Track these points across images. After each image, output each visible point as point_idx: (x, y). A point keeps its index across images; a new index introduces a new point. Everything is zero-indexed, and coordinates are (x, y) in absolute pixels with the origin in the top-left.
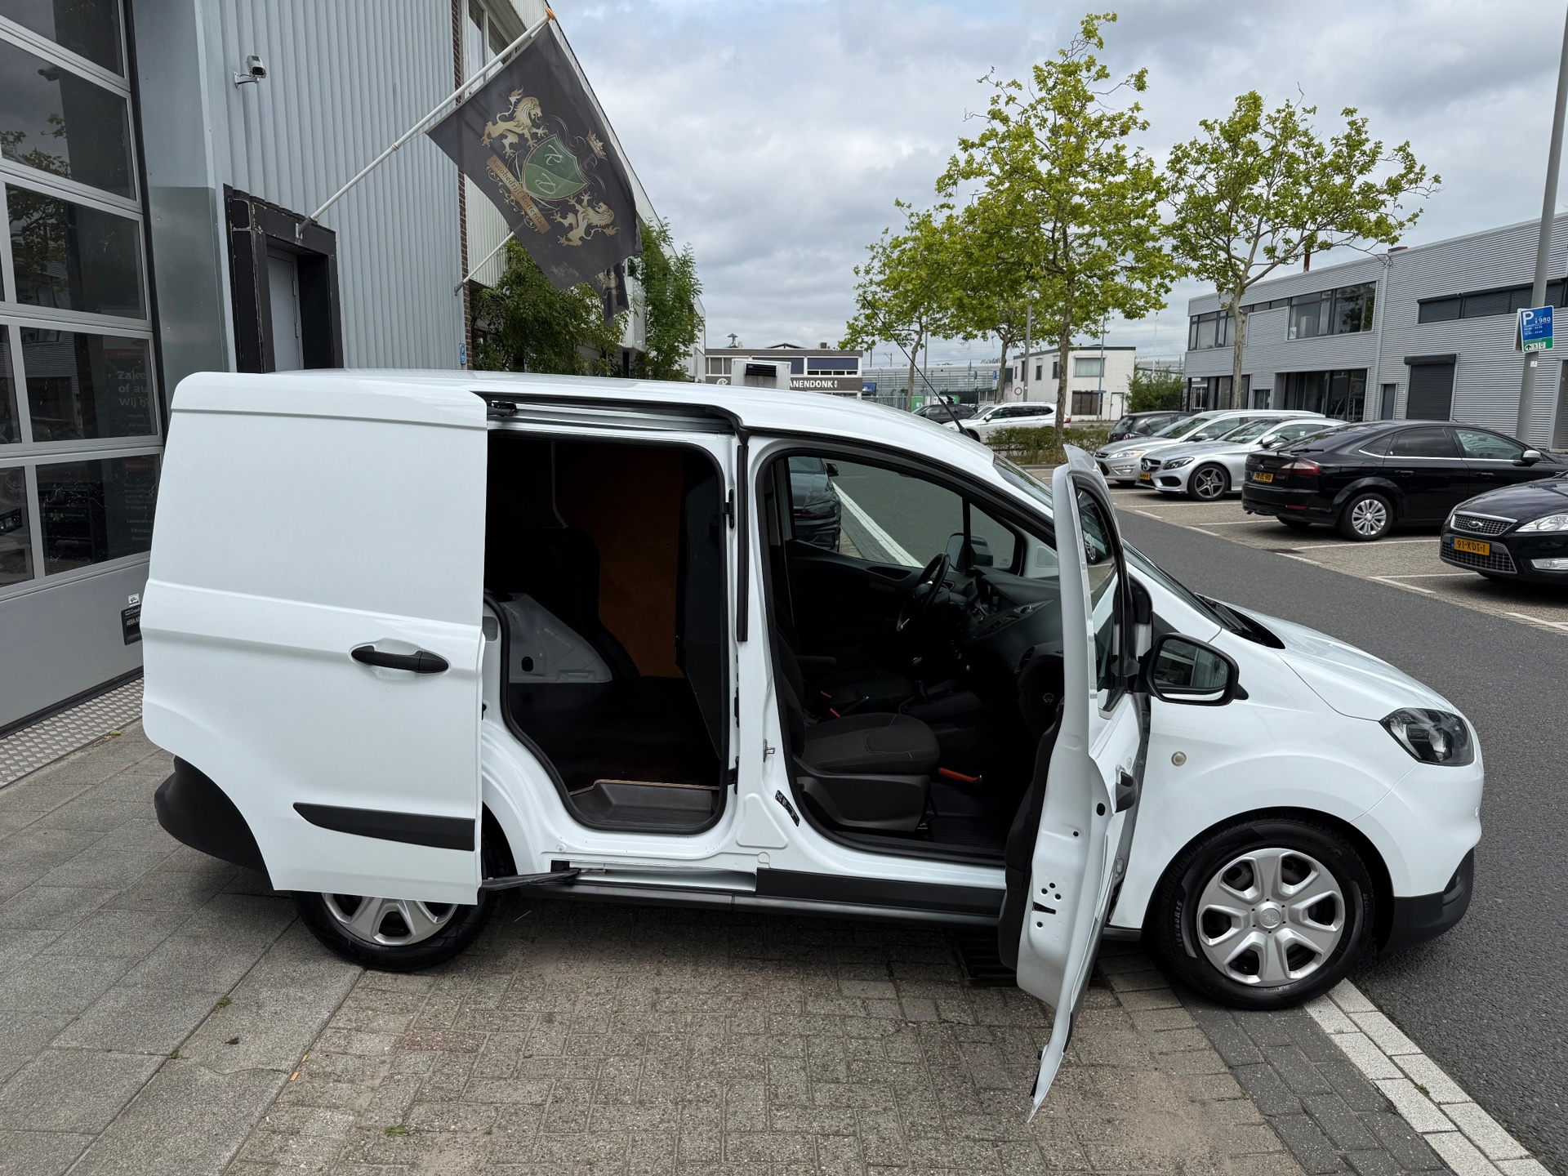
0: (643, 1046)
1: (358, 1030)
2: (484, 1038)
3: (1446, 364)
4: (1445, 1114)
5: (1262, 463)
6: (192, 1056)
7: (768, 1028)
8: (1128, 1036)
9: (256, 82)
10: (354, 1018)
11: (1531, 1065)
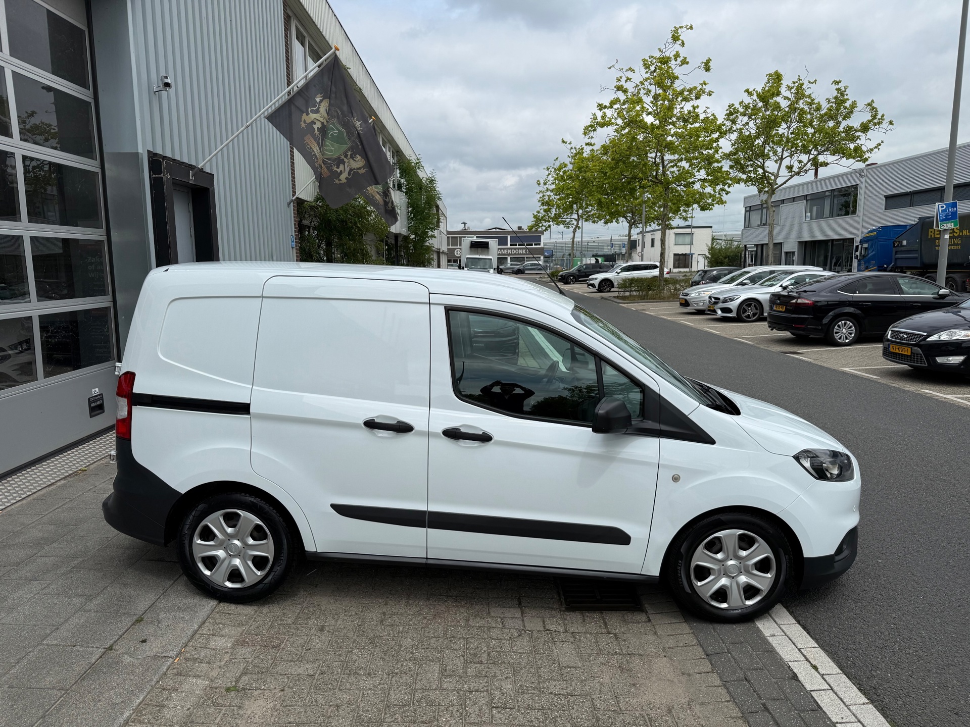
0: (374, 644)
1: (214, 635)
2: (285, 639)
4: (825, 680)
5: (779, 299)
6: (120, 648)
7: (445, 634)
8: (651, 638)
9: (166, 91)
10: (211, 629)
11: (879, 653)
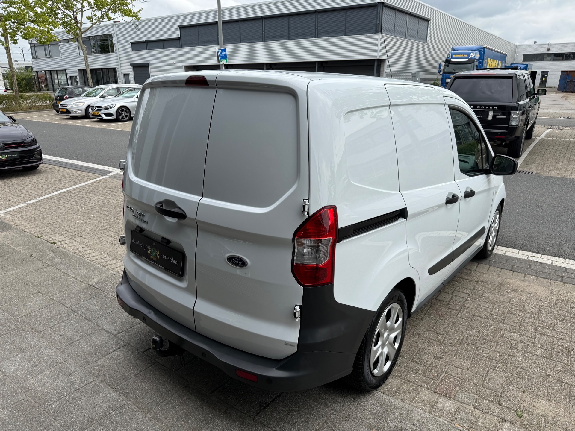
3: (146, 66)
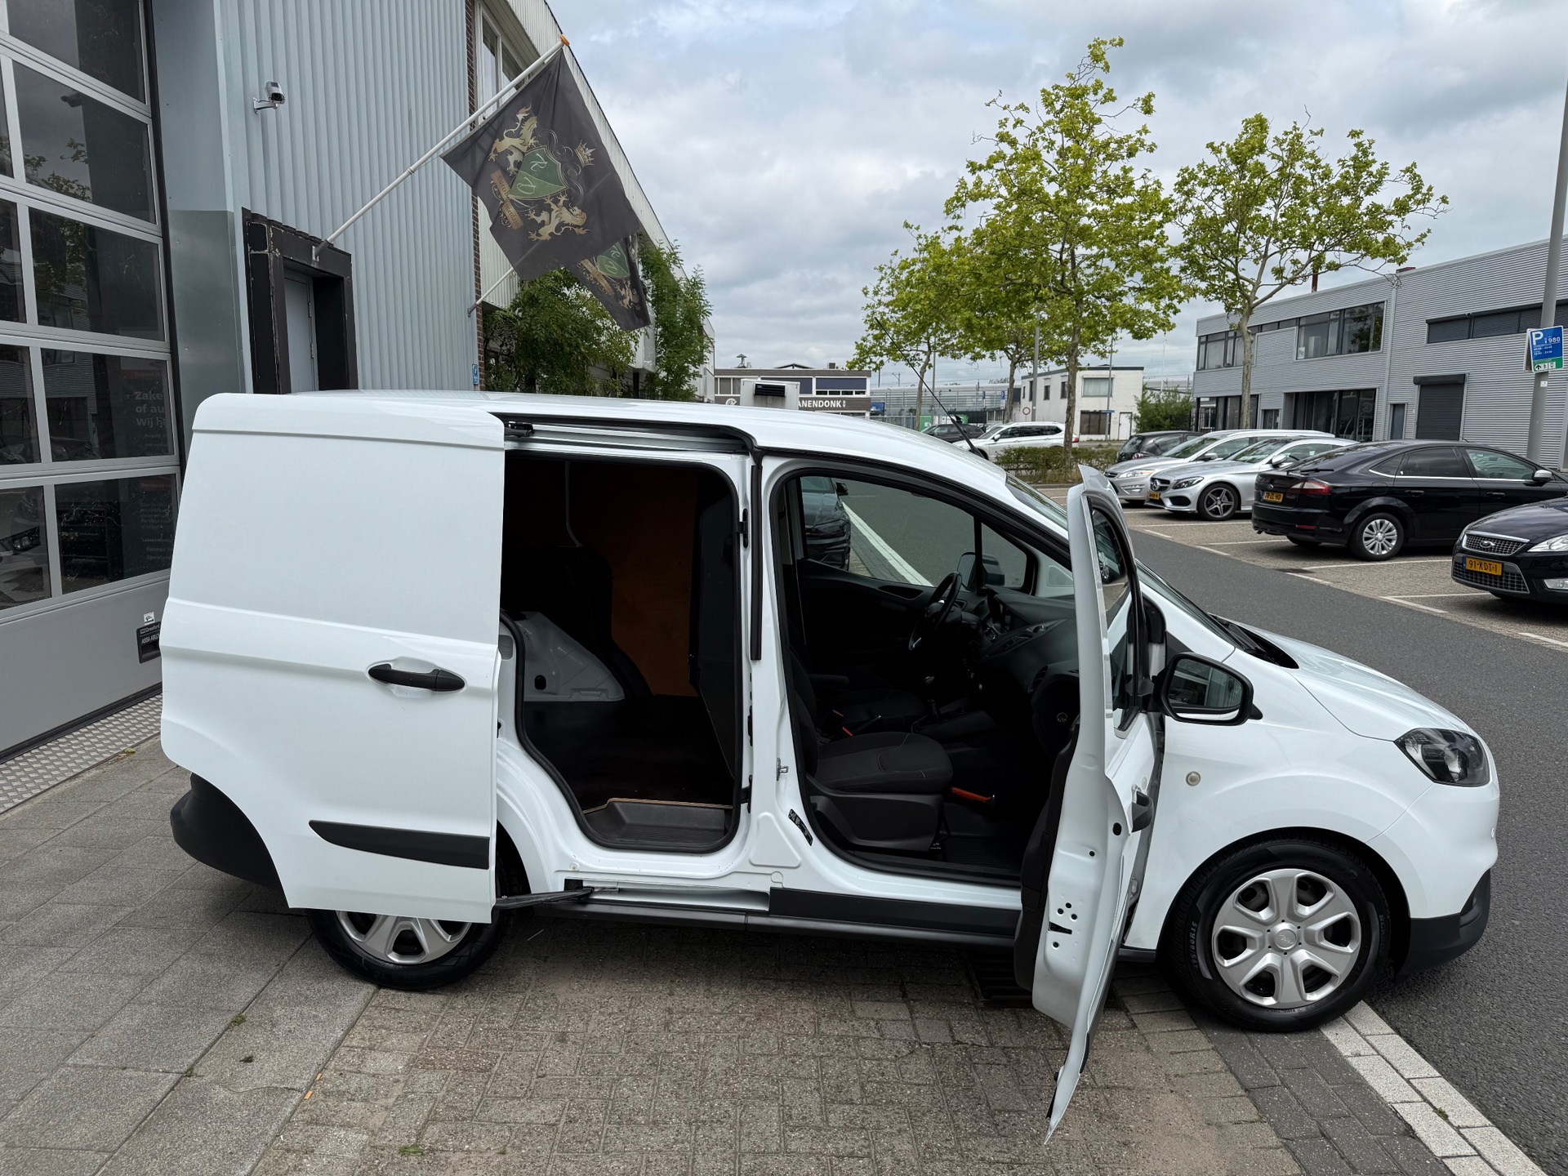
0: (657, 1066)
1: (371, 1048)
2: (498, 1057)
3: (1456, 384)
4: (1464, 1138)
5: (1272, 483)
6: (207, 1073)
7: (781, 1049)
8: (1142, 1057)
9: (275, 108)
10: (367, 1037)
11: (1551, 1088)
